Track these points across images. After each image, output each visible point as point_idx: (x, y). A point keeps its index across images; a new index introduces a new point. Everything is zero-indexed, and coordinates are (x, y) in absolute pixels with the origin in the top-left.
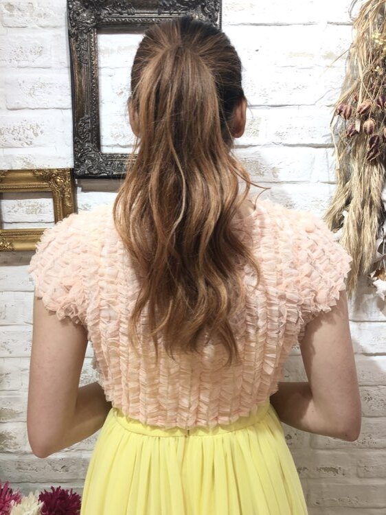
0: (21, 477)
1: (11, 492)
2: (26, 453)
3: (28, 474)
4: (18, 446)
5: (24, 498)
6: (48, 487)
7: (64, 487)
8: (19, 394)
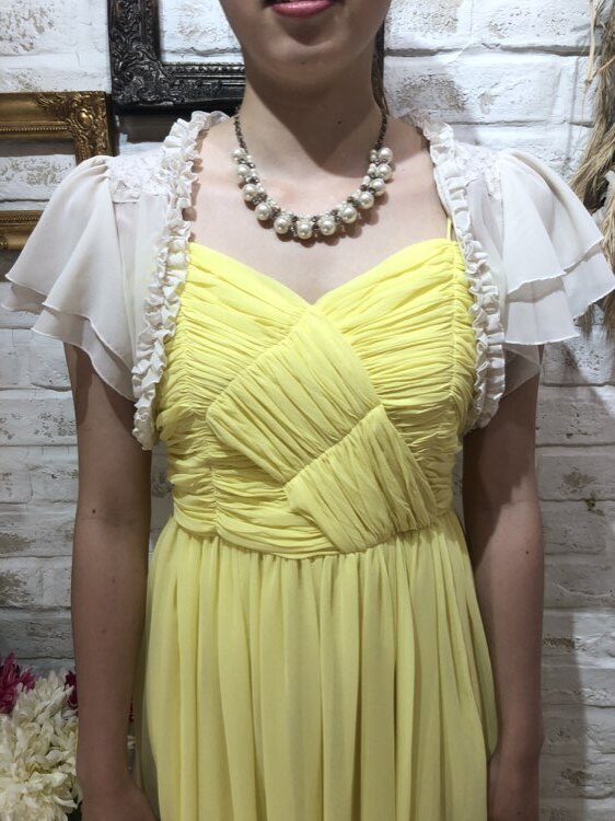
0: (37, 650)
1: (18, 670)
2: (43, 610)
3: (48, 644)
4: (29, 598)
5: (40, 682)
8: (28, 510)
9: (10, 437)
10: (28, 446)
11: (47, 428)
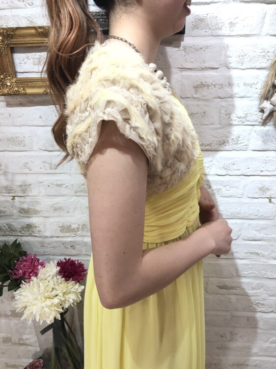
0: (44, 252)
1: (38, 260)
2: (46, 237)
3: (48, 250)
4: (41, 233)
5: (47, 265)
6: (62, 258)
7: (73, 258)
8: (39, 199)
9: (30, 170)
10: (38, 174)
11: (45, 167)
